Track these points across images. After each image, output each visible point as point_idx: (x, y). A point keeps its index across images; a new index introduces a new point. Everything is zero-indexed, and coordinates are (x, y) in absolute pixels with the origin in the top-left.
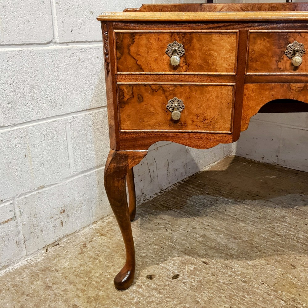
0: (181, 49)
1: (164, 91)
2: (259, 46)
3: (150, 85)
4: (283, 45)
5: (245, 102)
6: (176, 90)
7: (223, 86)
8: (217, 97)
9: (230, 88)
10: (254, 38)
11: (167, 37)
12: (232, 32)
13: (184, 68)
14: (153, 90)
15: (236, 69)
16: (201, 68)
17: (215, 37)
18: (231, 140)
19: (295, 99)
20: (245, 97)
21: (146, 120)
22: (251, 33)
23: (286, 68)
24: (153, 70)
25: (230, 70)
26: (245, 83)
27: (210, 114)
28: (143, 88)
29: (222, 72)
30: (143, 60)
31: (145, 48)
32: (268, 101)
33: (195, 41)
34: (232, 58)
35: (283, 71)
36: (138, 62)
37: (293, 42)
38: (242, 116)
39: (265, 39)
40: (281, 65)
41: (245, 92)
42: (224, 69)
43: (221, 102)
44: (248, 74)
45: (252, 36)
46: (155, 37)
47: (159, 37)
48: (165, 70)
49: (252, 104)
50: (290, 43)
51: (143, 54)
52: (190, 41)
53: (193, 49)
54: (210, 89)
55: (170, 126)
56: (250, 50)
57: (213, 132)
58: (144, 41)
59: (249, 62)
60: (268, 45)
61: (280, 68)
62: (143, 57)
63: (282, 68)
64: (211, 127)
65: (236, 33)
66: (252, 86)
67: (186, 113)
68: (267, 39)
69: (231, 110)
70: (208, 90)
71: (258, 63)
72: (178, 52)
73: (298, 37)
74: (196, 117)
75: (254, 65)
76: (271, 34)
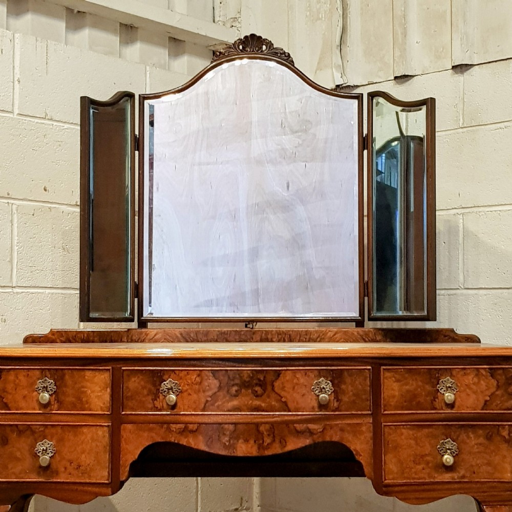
0: (52, 386)
1: (33, 432)
2: (134, 383)
3: (17, 425)
4: (158, 383)
5: (123, 444)
6: (47, 431)
7: (98, 427)
8: (93, 439)
9: (106, 429)
10: (128, 376)
11: (38, 373)
12: (105, 369)
13: (56, 406)
14: (20, 431)
15: (111, 407)
16: (74, 407)
17: (88, 373)
18: (110, 493)
19: (176, 442)
20: (123, 439)
21: (10, 466)
22: (124, 370)
23: (163, 407)
24: (21, 409)
25: (105, 409)
26: (122, 424)
27: (85, 459)
28: (8, 429)
29: (96, 411)
30: (10, 397)
31: (12, 385)
32: (147, 444)
33: (67, 377)
34: (107, 396)
35: (160, 410)
36: (4, 400)
37: (168, 379)
38: (121, 462)
39: (139, 377)
40: (158, 404)
41: (122, 432)
42: (99, 408)
43: (97, 445)
44: (123, 413)
45: (125, 373)
46: (24, 373)
47: (29, 373)
48: (34, 409)
49: (130, 447)
50: (165, 381)
51: (10, 391)
52: (62, 378)
53: (66, 386)
54: (85, 430)
55: (39, 474)
56: (124, 388)
57: (88, 481)
58: (11, 377)
59: (125, 400)
60: (142, 383)
61: (157, 408)
62: (10, 394)
63: (159, 407)
64: (86, 475)
65: (109, 370)
66: (129, 426)
67: (57, 457)
68: (141, 377)
69: (108, 454)
70: (83, 431)
71: (134, 401)
72: (49, 389)
73: (172, 375)
74: (69, 464)
75: (130, 404)
76: (144, 372)
